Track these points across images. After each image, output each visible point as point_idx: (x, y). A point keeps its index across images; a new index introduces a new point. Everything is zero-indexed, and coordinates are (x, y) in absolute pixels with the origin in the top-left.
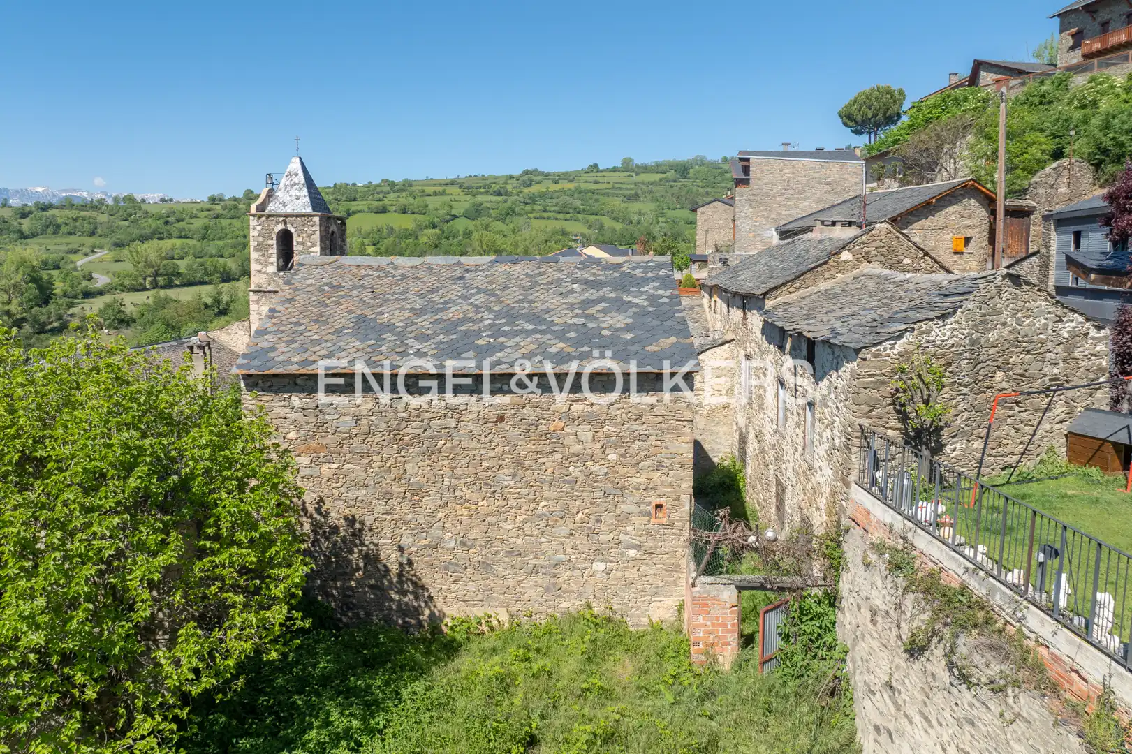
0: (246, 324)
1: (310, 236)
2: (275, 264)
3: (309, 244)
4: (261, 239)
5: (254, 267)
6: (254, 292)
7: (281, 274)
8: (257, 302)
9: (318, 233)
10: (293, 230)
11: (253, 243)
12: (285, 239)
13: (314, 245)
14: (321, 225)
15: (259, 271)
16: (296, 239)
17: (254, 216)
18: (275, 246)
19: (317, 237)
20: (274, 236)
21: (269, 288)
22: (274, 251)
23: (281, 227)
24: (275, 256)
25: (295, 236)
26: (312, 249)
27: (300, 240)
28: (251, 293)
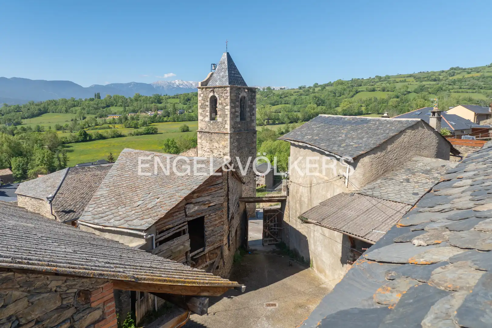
0: (195, 150)
1: (225, 99)
2: (209, 116)
3: (225, 104)
4: (203, 102)
5: (200, 118)
6: (200, 132)
7: (212, 122)
8: (201, 138)
9: (229, 97)
10: (217, 96)
11: (199, 104)
12: (214, 101)
13: (227, 105)
14: (231, 93)
15: (202, 120)
16: (219, 101)
17: (200, 88)
18: (209, 106)
19: (228, 100)
20: (209, 100)
21: (206, 130)
22: (208, 109)
23: (211, 94)
24: (209, 111)
25: (218, 99)
26: (226, 108)
27: (220, 102)
28: (198, 133)
